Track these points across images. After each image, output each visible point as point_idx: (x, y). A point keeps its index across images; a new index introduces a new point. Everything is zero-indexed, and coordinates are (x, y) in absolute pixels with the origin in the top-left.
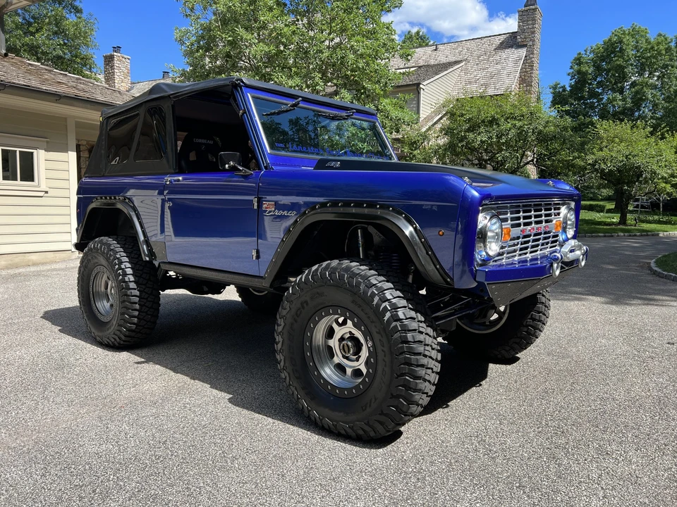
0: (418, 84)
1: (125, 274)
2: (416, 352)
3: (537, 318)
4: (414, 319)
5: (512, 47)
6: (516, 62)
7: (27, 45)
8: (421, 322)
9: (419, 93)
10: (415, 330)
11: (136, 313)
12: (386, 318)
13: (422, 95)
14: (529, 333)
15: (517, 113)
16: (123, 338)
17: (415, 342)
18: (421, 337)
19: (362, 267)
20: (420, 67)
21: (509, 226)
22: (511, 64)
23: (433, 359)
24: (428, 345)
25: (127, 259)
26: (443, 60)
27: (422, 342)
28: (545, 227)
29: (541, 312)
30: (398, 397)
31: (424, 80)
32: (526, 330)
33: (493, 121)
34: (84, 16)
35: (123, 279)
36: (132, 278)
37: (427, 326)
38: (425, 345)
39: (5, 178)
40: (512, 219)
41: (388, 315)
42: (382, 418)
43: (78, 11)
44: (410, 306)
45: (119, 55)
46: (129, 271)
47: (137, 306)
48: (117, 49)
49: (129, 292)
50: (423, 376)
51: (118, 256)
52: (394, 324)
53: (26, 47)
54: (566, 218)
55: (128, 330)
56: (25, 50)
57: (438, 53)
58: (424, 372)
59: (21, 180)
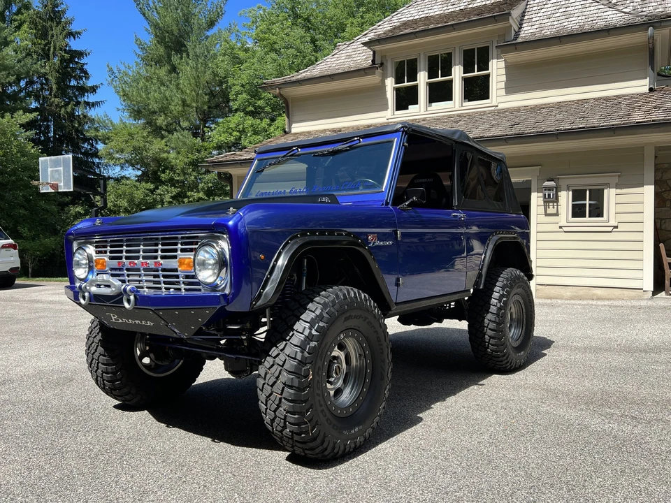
28: (155, 263)
40: (111, 252)
59: (590, 217)
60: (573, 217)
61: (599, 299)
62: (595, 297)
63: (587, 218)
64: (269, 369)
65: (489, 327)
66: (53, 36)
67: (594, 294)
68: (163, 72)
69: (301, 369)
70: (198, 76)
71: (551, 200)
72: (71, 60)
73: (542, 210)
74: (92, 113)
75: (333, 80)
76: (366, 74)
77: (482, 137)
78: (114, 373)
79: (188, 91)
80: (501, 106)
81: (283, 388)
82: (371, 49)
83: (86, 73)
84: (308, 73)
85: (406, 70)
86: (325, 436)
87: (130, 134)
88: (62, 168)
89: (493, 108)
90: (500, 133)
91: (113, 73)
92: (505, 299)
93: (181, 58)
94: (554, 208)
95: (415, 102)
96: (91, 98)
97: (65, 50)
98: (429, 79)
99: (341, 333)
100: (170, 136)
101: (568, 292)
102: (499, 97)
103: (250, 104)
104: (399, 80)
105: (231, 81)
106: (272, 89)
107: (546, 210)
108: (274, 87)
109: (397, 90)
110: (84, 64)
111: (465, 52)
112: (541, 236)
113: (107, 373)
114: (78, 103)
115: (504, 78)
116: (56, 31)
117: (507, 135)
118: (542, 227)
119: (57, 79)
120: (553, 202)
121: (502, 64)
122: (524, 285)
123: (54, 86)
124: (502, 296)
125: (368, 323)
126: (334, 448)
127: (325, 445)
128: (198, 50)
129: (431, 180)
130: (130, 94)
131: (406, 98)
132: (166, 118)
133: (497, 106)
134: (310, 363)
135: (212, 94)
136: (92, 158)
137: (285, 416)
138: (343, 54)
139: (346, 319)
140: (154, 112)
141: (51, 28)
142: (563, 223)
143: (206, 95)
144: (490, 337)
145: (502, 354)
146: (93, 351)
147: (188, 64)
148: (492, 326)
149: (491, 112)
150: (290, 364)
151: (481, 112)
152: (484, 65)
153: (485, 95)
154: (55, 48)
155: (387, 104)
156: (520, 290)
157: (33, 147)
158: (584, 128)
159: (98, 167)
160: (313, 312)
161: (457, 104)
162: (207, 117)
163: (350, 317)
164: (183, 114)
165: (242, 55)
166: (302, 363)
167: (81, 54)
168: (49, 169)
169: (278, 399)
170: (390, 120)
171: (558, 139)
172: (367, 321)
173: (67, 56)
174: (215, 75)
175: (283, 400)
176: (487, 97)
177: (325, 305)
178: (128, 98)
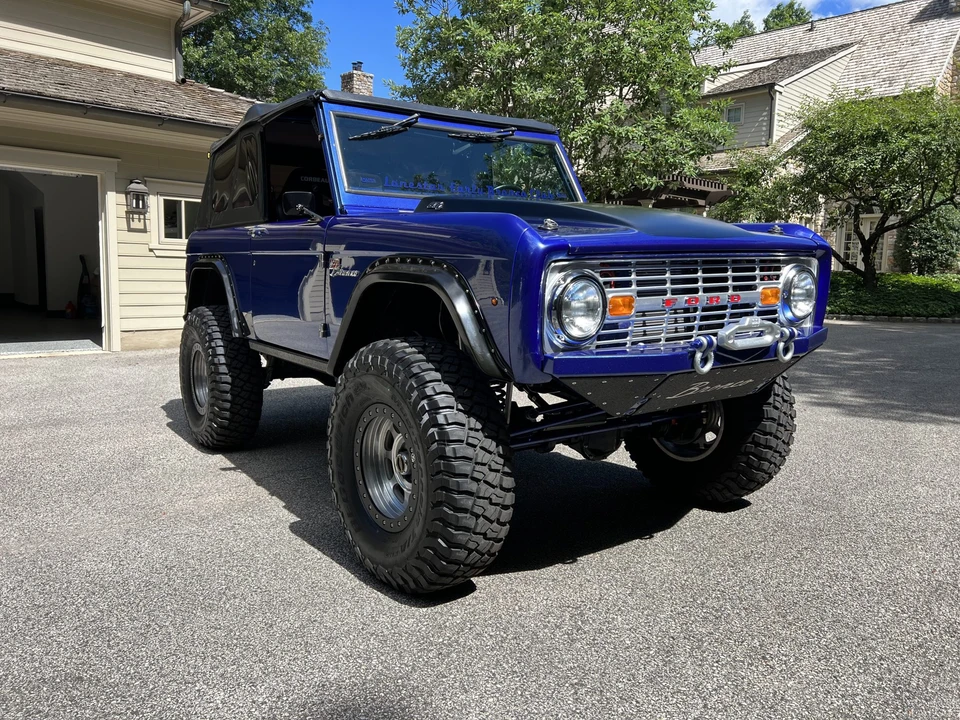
0: (774, 84)
1: (215, 355)
2: (457, 472)
3: (762, 442)
4: (463, 425)
5: (939, 16)
6: (946, 40)
7: (243, 68)
8: (477, 430)
9: (772, 99)
10: (462, 441)
11: (228, 405)
12: (423, 422)
13: (777, 102)
14: (750, 465)
15: (923, 121)
16: (215, 436)
17: (456, 458)
18: (470, 452)
19: (408, 350)
20: (782, 59)
21: (634, 294)
22: (936, 44)
23: (493, 487)
24: (484, 465)
25: (219, 335)
26: (822, 44)
27: (471, 459)
28: (731, 297)
29: (770, 434)
30: (435, 535)
31: (783, 78)
32: (745, 459)
33: (879, 136)
34: (313, 25)
35: (213, 360)
36: (223, 360)
37: (486, 437)
38: (477, 463)
39: (168, 235)
40: (639, 283)
41: (426, 417)
42: (420, 564)
43: (307, 18)
44: (460, 407)
45: (360, 73)
46: (221, 351)
47: (229, 396)
48: (357, 66)
49: (218, 378)
50: (470, 508)
51: (209, 331)
52: (432, 430)
53: (241, 71)
54: (789, 285)
55: (220, 426)
56: (239, 75)
57: (814, 34)
58: (470, 503)
60: (165, 236)
63: (183, 240)
73: (124, 223)
94: (139, 221)
107: (128, 224)
112: (125, 261)
118: (125, 249)
120: (139, 213)
142: (154, 244)
171: (159, 126)
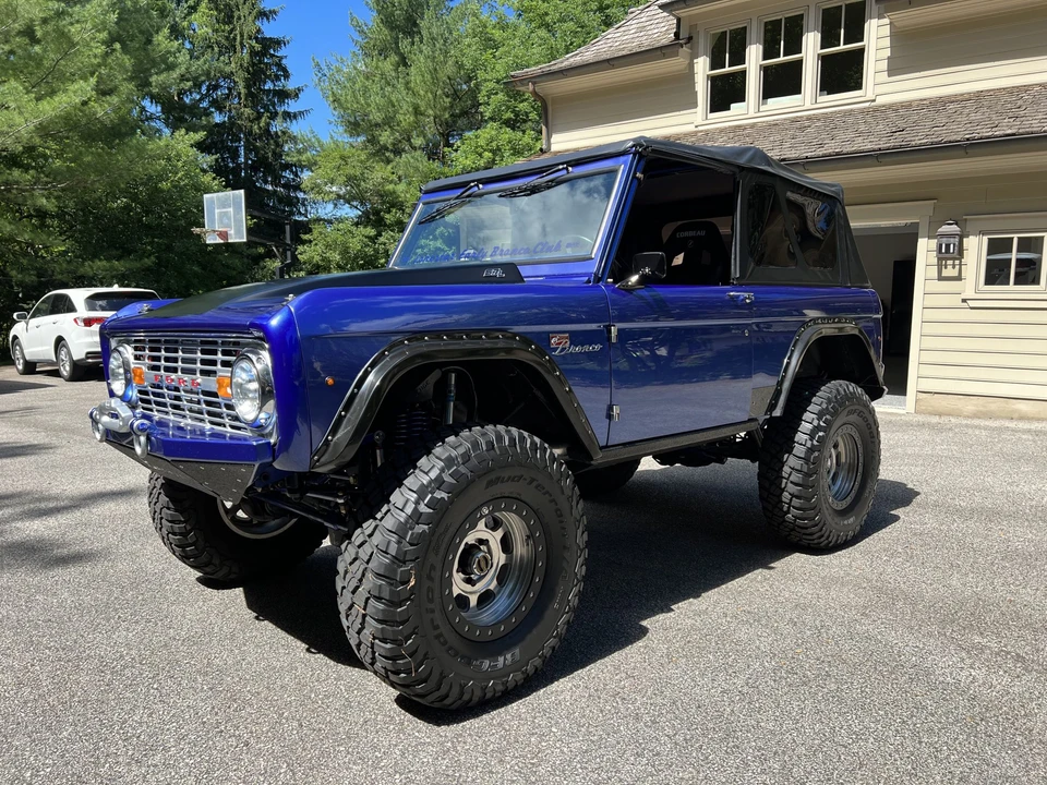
59: (1015, 284)
60: (986, 284)
61: (1022, 418)
62: (1015, 416)
63: (1011, 286)
64: (351, 564)
65: (791, 478)
66: (239, 18)
67: (1014, 411)
68: (388, 66)
69: (395, 571)
70: (436, 69)
71: (951, 253)
72: (264, 52)
73: (934, 272)
74: (295, 128)
75: (613, 67)
76: (664, 56)
77: (838, 154)
78: (184, 534)
79: (422, 93)
80: (881, 101)
81: (368, 599)
82: (674, 15)
83: (284, 70)
84: (578, 58)
85: (729, 47)
86: (442, 677)
87: (343, 158)
88: (231, 210)
89: (867, 104)
90: (869, 147)
91: (320, 70)
92: (821, 434)
93: (413, 43)
94: (954, 267)
95: (741, 97)
96: (292, 106)
97: (256, 38)
98: (764, 59)
99: (482, 505)
100: (397, 159)
101: (970, 406)
102: (879, 85)
103: (508, 108)
104: (716, 63)
105: (481, 75)
106: (523, 85)
107: (940, 272)
108: (525, 82)
109: (714, 80)
110: (281, 58)
111: (825, 12)
112: (930, 314)
113: (174, 534)
114: (274, 116)
115: (888, 53)
116: (244, 10)
117: (880, 149)
118: (932, 301)
119: (246, 80)
120: (954, 259)
121: (886, 31)
122: (861, 408)
123: (243, 91)
124: (817, 429)
125: (536, 487)
126: (462, 694)
127: (443, 690)
128: (434, 30)
129: (703, 233)
130: (343, 99)
131: (726, 93)
132: (392, 134)
133: (874, 101)
134: (414, 561)
135: (456, 95)
136: (295, 191)
137: (373, 644)
138: (633, 25)
139: (490, 483)
140: (377, 125)
141: (237, 6)
142: (970, 293)
143: (447, 97)
144: (793, 495)
145: (812, 523)
146: (155, 500)
147: (421, 52)
148: (795, 477)
149: (862, 111)
150: (380, 561)
151: (845, 112)
152: (856, 33)
153: (855, 83)
154: (242, 36)
155: (696, 103)
156: (853, 418)
157: (214, 179)
158: (1014, 135)
159: (304, 205)
160: (426, 473)
161: (809, 99)
162: (450, 131)
163: (499, 480)
164: (417, 125)
165: (497, 34)
166: (399, 560)
167: (278, 43)
168: (217, 211)
169: (360, 616)
170: (700, 128)
171: (967, 155)
172: (535, 483)
173: (258, 47)
174: (461, 66)
175: (368, 618)
176: (858, 86)
177: (449, 462)
178: (341, 105)
